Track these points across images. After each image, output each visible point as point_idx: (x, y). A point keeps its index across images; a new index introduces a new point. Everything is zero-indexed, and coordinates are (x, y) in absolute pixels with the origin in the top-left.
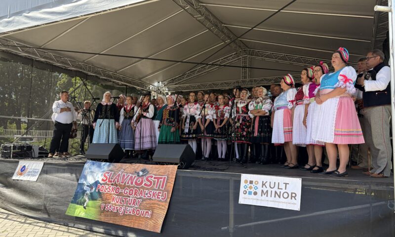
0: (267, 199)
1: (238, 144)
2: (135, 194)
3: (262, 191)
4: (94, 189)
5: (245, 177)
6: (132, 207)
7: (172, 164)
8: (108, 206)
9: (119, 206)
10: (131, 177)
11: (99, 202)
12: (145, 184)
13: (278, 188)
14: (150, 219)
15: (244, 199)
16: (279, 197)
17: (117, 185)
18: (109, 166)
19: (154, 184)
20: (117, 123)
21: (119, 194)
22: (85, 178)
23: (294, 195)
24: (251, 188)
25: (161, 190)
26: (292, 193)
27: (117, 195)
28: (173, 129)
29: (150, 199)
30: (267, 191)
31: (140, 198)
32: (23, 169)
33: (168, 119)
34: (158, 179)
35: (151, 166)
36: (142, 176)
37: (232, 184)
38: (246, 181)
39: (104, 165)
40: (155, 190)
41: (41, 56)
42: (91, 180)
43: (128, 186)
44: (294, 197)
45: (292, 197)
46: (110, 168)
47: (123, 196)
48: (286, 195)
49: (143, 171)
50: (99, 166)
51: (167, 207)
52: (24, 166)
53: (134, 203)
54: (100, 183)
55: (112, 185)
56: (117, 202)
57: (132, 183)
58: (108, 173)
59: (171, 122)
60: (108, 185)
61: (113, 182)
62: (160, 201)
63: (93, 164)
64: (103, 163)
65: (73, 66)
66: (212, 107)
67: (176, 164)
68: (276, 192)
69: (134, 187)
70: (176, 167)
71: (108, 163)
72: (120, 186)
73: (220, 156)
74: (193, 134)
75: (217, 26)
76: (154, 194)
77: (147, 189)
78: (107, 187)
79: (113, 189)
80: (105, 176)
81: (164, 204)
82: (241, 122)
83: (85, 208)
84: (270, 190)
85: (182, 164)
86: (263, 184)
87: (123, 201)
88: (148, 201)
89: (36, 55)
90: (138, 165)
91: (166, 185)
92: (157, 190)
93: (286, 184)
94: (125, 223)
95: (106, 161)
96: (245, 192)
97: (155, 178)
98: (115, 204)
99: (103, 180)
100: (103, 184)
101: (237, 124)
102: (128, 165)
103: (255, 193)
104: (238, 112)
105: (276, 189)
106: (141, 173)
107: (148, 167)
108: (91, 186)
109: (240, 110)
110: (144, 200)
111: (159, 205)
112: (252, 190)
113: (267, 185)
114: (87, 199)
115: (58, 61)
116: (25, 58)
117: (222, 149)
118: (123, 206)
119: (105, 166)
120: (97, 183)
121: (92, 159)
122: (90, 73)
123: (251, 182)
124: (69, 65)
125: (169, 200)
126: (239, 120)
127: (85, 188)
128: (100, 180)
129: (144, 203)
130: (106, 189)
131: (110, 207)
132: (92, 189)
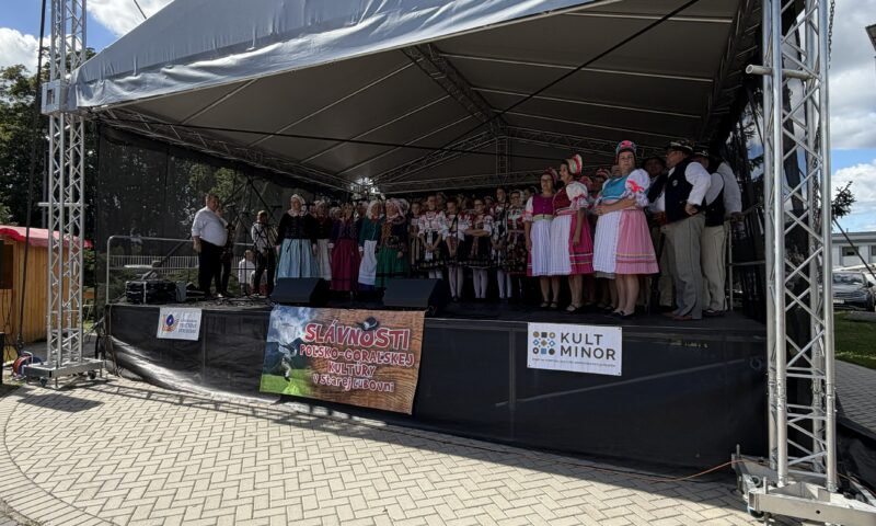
0: (570, 359)
1: (511, 276)
2: (364, 357)
3: (562, 348)
4: (296, 351)
5: (533, 327)
6: (362, 378)
7: (414, 309)
8: (325, 378)
9: (342, 377)
10: (353, 331)
11: (308, 373)
12: (377, 343)
13: (587, 343)
14: (394, 394)
15: (535, 361)
16: (589, 356)
17: (332, 346)
18: (311, 312)
19: (391, 342)
20: (314, 246)
21: (340, 359)
22: (276, 333)
23: (611, 353)
24: (544, 343)
25: (403, 351)
26: (608, 350)
27: (336, 361)
28: (400, 254)
29: (389, 365)
30: (570, 348)
31: (373, 364)
32: (170, 321)
33: (390, 239)
34: (397, 333)
35: (381, 312)
36: (370, 329)
37: (512, 338)
38: (536, 334)
39: (303, 312)
40: (394, 350)
41: (182, 139)
42: (287, 338)
43: (350, 347)
44: (612, 356)
45: (608, 355)
46: (314, 317)
47: (346, 362)
48: (598, 353)
49: (371, 320)
50: (296, 315)
51: (417, 376)
52: (171, 317)
53: (364, 372)
54: (303, 342)
55: (324, 345)
56: (338, 371)
57: (356, 342)
58: (314, 326)
59: (395, 243)
60: (318, 345)
61: (325, 340)
62: (405, 367)
63: (286, 311)
64: (301, 309)
65: (232, 153)
66: (463, 218)
67: (422, 309)
68: (583, 349)
69: (360, 348)
70: (422, 313)
71: (309, 309)
72: (338, 346)
73: (477, 296)
74: (439, 260)
75: (462, 89)
76: (393, 359)
77: (381, 350)
78: (317, 348)
79: (326, 352)
80: (309, 331)
81: (410, 371)
82: (515, 242)
83: (287, 379)
84: (573, 346)
85: (431, 309)
86: (563, 338)
87: (347, 369)
88: (386, 369)
89: (174, 136)
90: (359, 311)
91: (410, 343)
92: (398, 351)
93: (598, 336)
94: (355, 401)
95: (305, 305)
96: (536, 351)
97: (391, 333)
98: (335, 374)
99: (307, 337)
100: (310, 344)
101: (509, 247)
102: (344, 312)
103: (552, 352)
104: (510, 227)
105: (583, 344)
106: (367, 325)
107: (377, 314)
108: (290, 348)
109: (515, 224)
110: (379, 367)
111: (404, 374)
112: (546, 347)
113: (569, 338)
114: (287, 366)
115: (209, 147)
116: (157, 141)
117: (480, 285)
118: (348, 376)
119: (305, 313)
120: (298, 342)
121: (281, 304)
122: (258, 166)
123: (544, 335)
124: (226, 152)
125: (418, 365)
126: (512, 239)
127: (281, 349)
128: (303, 337)
129: (381, 371)
130: (315, 352)
131: (327, 379)
132: (292, 351)
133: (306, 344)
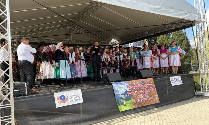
4: (126, 95)
5: (171, 78)
6: (147, 97)
8: (138, 100)
11: (132, 100)
12: (147, 87)
13: (177, 79)
14: (154, 99)
15: (173, 84)
17: (138, 90)
22: (117, 91)
29: (151, 92)
31: (148, 93)
32: (63, 98)
34: (150, 84)
36: (144, 84)
40: (151, 88)
47: (142, 94)
48: (179, 81)
55: (135, 91)
56: (141, 97)
61: (135, 89)
69: (144, 89)
70: (152, 78)
72: (139, 90)
77: (148, 89)
78: (133, 92)
79: (136, 93)
80: (129, 88)
82: (127, 61)
83: (124, 105)
87: (143, 96)
91: (153, 86)
92: (152, 88)
94: (146, 104)
96: (172, 82)
97: (149, 84)
99: (129, 90)
100: (131, 91)
103: (174, 82)
106: (142, 83)
108: (124, 94)
110: (150, 93)
118: (144, 98)
128: (128, 90)
129: (150, 94)
130: (133, 93)
131: (139, 100)
132: (125, 95)
133: (129, 92)
